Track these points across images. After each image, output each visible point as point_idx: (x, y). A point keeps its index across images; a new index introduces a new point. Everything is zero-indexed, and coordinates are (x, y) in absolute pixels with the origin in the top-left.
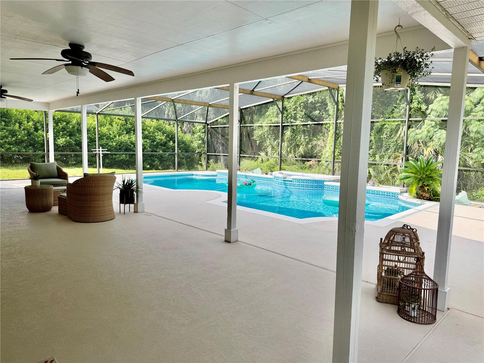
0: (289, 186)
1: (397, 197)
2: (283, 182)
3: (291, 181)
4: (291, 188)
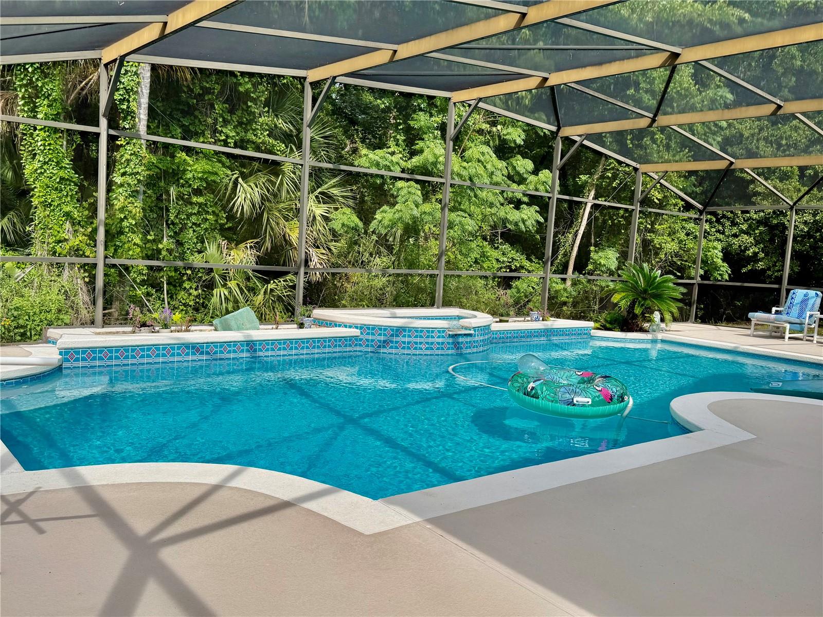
1: (590, 334)
2: (451, 340)
3: (470, 335)
4: (470, 353)
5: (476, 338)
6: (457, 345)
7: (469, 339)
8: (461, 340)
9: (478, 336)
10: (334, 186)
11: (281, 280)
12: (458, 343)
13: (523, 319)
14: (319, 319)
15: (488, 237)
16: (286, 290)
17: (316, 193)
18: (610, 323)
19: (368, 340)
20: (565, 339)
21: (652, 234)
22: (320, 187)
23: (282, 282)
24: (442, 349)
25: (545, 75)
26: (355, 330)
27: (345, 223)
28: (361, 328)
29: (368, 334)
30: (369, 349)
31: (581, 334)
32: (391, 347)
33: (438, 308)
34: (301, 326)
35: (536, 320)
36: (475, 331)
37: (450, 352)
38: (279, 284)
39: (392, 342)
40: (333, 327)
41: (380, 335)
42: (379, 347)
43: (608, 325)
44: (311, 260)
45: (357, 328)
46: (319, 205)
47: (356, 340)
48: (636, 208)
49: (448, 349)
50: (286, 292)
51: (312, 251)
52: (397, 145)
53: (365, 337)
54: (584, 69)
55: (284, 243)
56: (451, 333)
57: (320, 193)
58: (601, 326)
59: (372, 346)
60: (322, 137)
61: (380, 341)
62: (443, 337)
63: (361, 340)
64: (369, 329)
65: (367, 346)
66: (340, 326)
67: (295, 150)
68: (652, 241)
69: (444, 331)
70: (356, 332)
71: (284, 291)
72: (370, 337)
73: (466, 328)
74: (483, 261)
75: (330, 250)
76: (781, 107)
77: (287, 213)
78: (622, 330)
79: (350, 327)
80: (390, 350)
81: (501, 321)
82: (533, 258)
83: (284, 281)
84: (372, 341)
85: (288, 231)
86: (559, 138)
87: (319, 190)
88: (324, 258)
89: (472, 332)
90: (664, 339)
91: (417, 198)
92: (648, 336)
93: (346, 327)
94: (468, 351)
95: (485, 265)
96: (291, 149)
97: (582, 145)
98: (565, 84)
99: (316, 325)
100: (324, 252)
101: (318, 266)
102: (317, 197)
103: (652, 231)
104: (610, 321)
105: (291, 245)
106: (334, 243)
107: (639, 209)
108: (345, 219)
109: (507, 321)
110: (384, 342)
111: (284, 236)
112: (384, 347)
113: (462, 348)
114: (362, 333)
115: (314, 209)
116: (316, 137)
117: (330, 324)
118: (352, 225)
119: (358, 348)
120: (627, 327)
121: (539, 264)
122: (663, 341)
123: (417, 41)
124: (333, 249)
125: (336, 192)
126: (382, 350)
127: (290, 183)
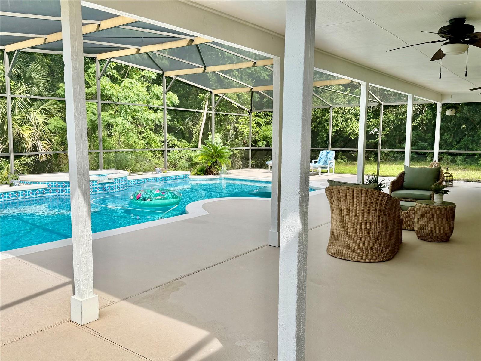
0: (111, 189)
1: (189, 178)
2: (101, 186)
3: (113, 183)
4: (113, 192)
5: (116, 184)
6: (105, 189)
7: (112, 185)
8: (106, 185)
9: (117, 183)
10: (51, 105)
11: (17, 161)
12: (105, 187)
13: (152, 173)
14: (25, 181)
15: (153, 129)
16: (21, 167)
17: (40, 109)
18: (200, 172)
19: (52, 190)
20: (175, 181)
21: (237, 124)
22: (42, 105)
23: (18, 162)
24: (96, 191)
25: (139, 48)
26: (45, 185)
27: (56, 125)
28: (48, 183)
29: (52, 186)
30: (54, 194)
31: (183, 178)
32: (66, 192)
33: (101, 170)
34: (12, 185)
35: (158, 173)
36: (115, 180)
37: (101, 192)
38: (16, 163)
39: (66, 190)
40: (32, 184)
41: (59, 186)
42: (59, 193)
43: (198, 173)
44: (38, 148)
45: (45, 183)
46: (41, 116)
47: (46, 190)
48: (213, 112)
49: (100, 191)
50: (20, 168)
51: (39, 143)
52: (90, 78)
53: (50, 188)
54: (155, 45)
55: (19, 139)
56: (100, 182)
57: (42, 109)
58: (195, 173)
59: (55, 193)
60: (40, 76)
61: (59, 190)
62: (96, 185)
63: (48, 190)
64: (52, 183)
65: (52, 193)
66: (36, 183)
67: (23, 84)
68: (237, 127)
69: (96, 182)
70: (46, 186)
71: (19, 167)
72: (54, 188)
73: (110, 179)
74: (152, 143)
75: (51, 141)
76: (256, 63)
77: (20, 121)
78: (205, 175)
79: (42, 183)
80: (66, 194)
81: (139, 174)
82: (182, 140)
83: (19, 161)
84: (55, 190)
85: (22, 132)
86: (164, 77)
87: (42, 107)
88: (47, 146)
89: (113, 181)
90: (225, 177)
91: (94, 110)
92: (218, 177)
93: (39, 183)
94: (112, 191)
95: (153, 145)
96: (21, 83)
97: (176, 80)
98: (151, 52)
99: (23, 184)
100: (47, 143)
101: (43, 151)
102: (40, 111)
103: (237, 122)
104: (200, 170)
105: (24, 140)
106: (53, 137)
107: (214, 113)
108: (55, 123)
109: (142, 174)
110: (62, 190)
111: (19, 135)
112: (62, 192)
113: (108, 190)
114: (48, 186)
115: (37, 118)
116: (36, 76)
117: (31, 183)
118: (60, 126)
119: (47, 194)
120: (208, 173)
121: (185, 142)
122: (225, 178)
123: (55, 34)
124: (53, 141)
125: (53, 108)
126: (61, 194)
127: (20, 104)
